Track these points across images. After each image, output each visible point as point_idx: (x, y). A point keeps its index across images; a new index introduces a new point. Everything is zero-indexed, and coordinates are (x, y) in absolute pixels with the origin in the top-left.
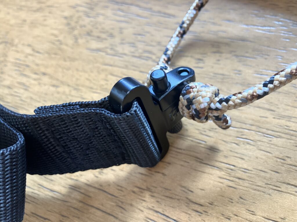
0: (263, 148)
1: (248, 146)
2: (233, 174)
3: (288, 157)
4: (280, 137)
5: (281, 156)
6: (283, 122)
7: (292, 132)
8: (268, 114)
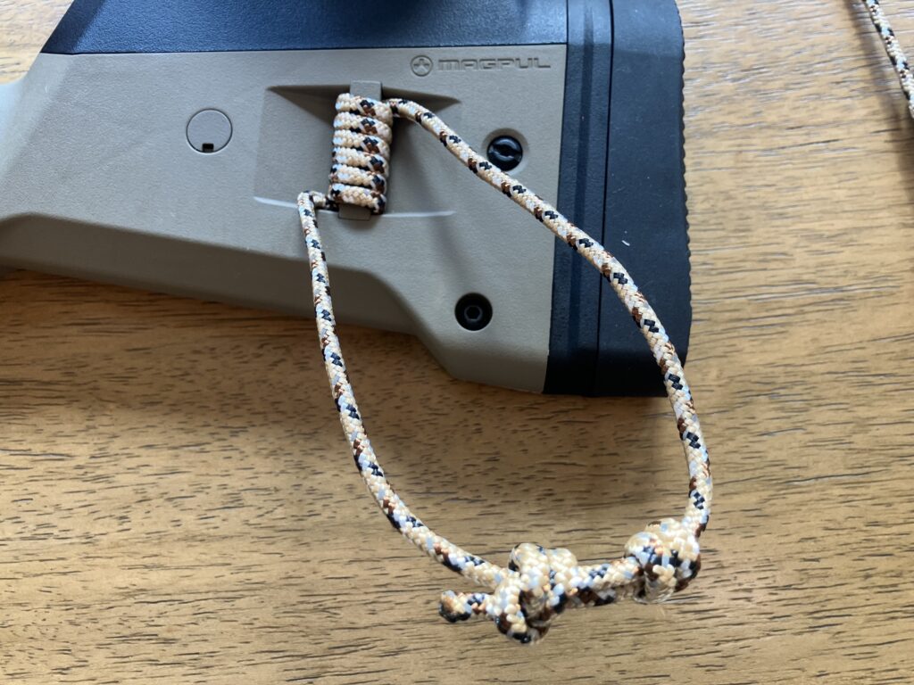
0: (226, 618)
1: (209, 622)
2: (198, 664)
3: (255, 619)
4: (243, 596)
5: (248, 621)
6: (242, 576)
7: (255, 586)
8: (224, 571)
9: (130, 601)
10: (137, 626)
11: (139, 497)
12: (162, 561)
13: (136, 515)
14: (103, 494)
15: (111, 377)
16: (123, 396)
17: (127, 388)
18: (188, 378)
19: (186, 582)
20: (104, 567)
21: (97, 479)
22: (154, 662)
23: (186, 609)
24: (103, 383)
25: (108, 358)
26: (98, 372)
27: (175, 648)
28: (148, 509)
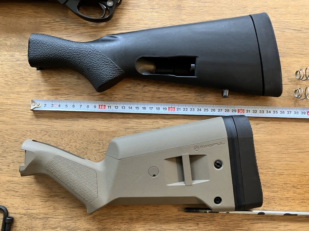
9: (9, 183)
10: (11, 188)
11: (12, 162)
12: (17, 175)
13: (12, 165)
14: (4, 160)
15: (7, 134)
16: (10, 139)
17: (11, 138)
18: (25, 136)
19: (21, 180)
20: (4, 175)
21: (3, 157)
22: (14, 196)
23: (21, 186)
24: (6, 136)
25: (7, 130)
26: (4, 133)
27: (18, 193)
28: (14, 164)
